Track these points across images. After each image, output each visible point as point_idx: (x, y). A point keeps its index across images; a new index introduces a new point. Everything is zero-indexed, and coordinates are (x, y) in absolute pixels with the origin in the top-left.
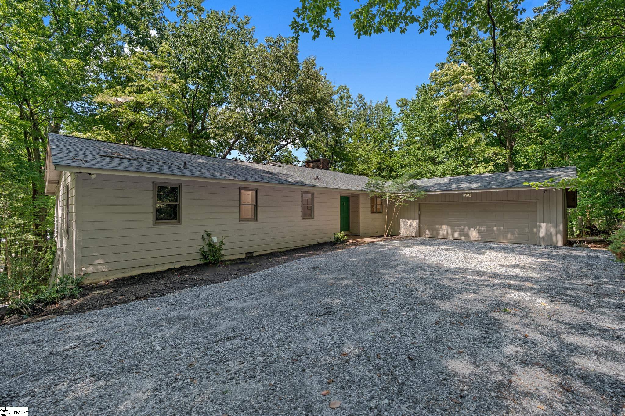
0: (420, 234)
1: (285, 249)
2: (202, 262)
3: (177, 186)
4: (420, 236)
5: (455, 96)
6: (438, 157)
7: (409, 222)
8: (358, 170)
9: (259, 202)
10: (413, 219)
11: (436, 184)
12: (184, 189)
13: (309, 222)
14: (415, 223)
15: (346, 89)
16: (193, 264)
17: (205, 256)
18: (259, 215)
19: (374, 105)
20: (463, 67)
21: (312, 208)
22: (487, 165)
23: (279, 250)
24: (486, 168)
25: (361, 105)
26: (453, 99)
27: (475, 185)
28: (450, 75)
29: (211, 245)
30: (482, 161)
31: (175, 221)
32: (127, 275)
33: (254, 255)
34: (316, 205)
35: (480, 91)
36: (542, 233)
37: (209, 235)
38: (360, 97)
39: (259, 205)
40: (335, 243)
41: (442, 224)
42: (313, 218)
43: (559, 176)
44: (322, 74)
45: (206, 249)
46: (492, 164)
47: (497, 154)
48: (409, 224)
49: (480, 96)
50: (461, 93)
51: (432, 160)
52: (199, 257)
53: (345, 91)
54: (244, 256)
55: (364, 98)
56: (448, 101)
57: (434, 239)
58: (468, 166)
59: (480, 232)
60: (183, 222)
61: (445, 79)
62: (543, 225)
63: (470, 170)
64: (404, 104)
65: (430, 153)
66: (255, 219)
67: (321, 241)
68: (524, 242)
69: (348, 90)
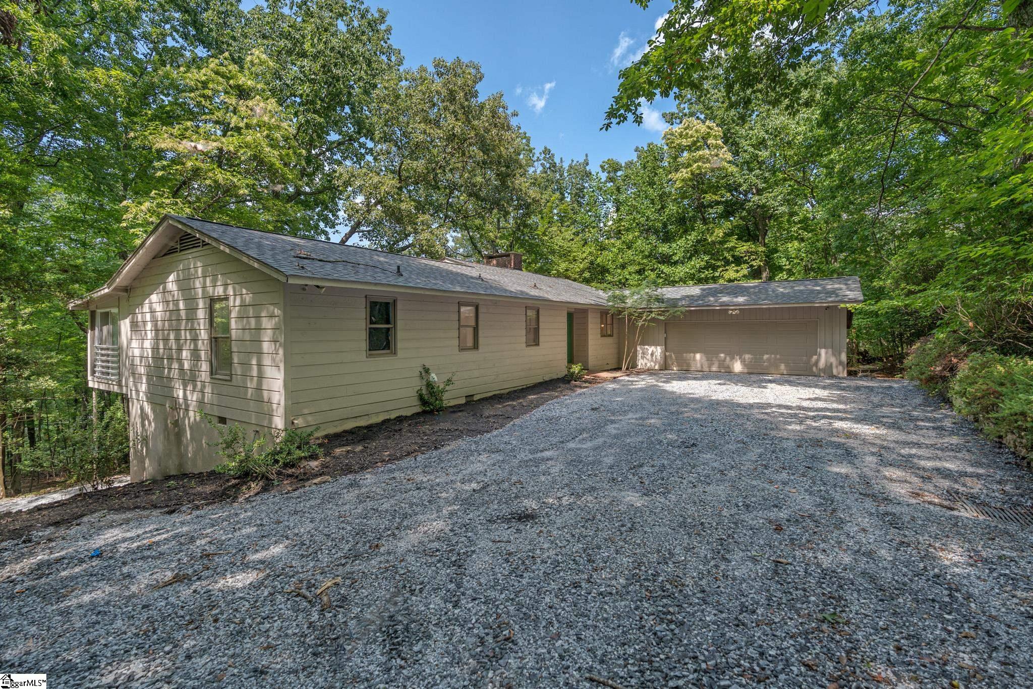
0: (665, 366)
1: (507, 391)
2: (418, 409)
3: (391, 301)
4: (666, 369)
5: (699, 168)
6: (675, 254)
7: (651, 349)
8: (558, 271)
9: (480, 323)
10: (656, 344)
11: (688, 296)
12: (399, 306)
13: (533, 350)
14: (658, 351)
15: (525, 137)
16: (408, 413)
17: (423, 401)
18: (481, 340)
19: (566, 166)
20: (709, 127)
21: (537, 331)
22: (739, 268)
23: (502, 392)
24: (737, 271)
25: (548, 165)
26: (698, 172)
27: (741, 299)
28: (692, 136)
29: (429, 385)
30: (732, 262)
31: (388, 351)
32: (339, 429)
33: (476, 398)
34: (542, 325)
35: (729, 162)
36: (822, 364)
37: (427, 371)
38: (546, 151)
39: (480, 328)
40: (567, 381)
41: (695, 352)
42: (538, 344)
43: (841, 289)
44: (514, 122)
45: (424, 392)
46: (745, 266)
47: (752, 253)
48: (650, 352)
49: (730, 170)
50: (708, 165)
51: (666, 260)
52: (418, 403)
53: (524, 141)
54: (463, 401)
55: (553, 155)
56: (689, 175)
57: (685, 373)
58: (715, 268)
59: (743, 362)
60: (399, 352)
61: (684, 142)
62: (823, 352)
63: (717, 274)
64: (613, 167)
65: (664, 248)
66: (476, 346)
67: (547, 378)
68: (802, 373)
69: (528, 140)
